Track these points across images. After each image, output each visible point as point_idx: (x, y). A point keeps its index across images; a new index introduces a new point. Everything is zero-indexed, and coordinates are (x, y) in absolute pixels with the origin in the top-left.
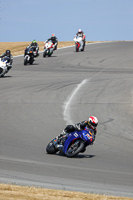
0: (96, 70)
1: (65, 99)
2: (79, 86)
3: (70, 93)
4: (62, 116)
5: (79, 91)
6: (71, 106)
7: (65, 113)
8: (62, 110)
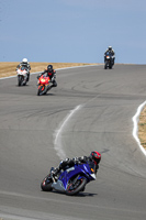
0: (91, 95)
1: (57, 126)
2: (73, 112)
3: (62, 120)
4: (53, 145)
5: (72, 118)
6: (63, 134)
7: (55, 142)
8: (52, 138)
